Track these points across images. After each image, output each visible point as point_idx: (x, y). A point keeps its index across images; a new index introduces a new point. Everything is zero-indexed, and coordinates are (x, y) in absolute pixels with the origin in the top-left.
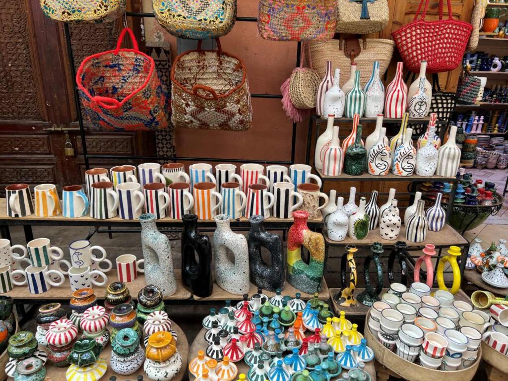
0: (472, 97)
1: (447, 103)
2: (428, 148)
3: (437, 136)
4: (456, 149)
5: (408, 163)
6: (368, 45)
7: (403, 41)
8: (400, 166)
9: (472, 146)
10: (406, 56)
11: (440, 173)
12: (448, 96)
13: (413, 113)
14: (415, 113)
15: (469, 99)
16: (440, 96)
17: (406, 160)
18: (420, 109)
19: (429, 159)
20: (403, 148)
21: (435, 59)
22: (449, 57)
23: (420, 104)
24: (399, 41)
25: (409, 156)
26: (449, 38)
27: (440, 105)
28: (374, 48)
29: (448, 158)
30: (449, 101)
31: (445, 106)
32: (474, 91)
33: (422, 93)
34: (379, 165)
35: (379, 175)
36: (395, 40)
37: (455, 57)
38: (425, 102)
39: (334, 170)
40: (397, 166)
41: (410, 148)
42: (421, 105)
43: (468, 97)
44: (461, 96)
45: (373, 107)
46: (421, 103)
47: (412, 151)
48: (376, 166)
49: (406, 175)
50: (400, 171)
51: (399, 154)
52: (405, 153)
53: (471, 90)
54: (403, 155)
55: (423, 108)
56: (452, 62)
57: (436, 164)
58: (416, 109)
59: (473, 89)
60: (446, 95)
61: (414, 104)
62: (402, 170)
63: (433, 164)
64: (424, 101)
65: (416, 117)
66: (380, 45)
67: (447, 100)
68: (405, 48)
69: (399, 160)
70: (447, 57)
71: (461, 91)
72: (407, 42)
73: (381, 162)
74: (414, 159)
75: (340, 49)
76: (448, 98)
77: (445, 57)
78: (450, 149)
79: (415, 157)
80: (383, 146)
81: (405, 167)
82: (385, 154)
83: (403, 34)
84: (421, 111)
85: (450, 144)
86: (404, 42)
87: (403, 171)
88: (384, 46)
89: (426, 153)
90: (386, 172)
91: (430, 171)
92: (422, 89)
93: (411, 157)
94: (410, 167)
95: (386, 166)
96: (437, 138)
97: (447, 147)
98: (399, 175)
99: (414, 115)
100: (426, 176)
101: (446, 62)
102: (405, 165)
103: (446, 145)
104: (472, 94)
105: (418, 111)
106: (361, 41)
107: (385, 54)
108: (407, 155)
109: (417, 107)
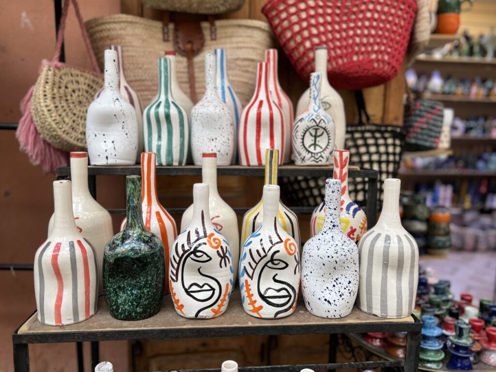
0: (431, 136)
1: (386, 145)
2: (328, 237)
3: (356, 206)
4: (404, 239)
5: (276, 281)
6: (220, 32)
7: (283, 20)
8: (254, 290)
9: (443, 225)
10: (293, 50)
11: (370, 307)
12: (386, 131)
13: (300, 154)
14: (304, 153)
15: (426, 141)
16: (372, 132)
17: (269, 273)
18: (315, 145)
19: (334, 267)
20: (259, 238)
21: (349, 55)
22: (376, 52)
23: (313, 133)
24: (277, 21)
25: (273, 261)
26: (372, 19)
27: (373, 149)
28: (231, 37)
29: (386, 265)
30: (390, 141)
31: (382, 149)
32: (434, 125)
33: (316, 108)
34: (194, 288)
35: (196, 318)
36: (270, 21)
37: (388, 54)
38: (325, 129)
39: (58, 307)
40: (248, 290)
41: (276, 239)
42: (316, 137)
43: (425, 137)
44: (412, 135)
45: (206, 140)
46: (316, 130)
47: (281, 247)
48: (186, 290)
49: (272, 316)
50: (257, 305)
51: (248, 255)
52: (263, 254)
53: (427, 123)
54: (257, 258)
55: (322, 142)
56: (383, 61)
57: (355, 282)
58: (307, 146)
59: (431, 122)
60: (381, 129)
61: (300, 134)
62: (260, 302)
63: (346, 284)
64: (322, 124)
65: (308, 163)
66: (242, 31)
67: (385, 139)
68: (289, 34)
69: (250, 271)
70: (373, 52)
71: (411, 126)
72: (290, 21)
73: (201, 281)
74: (291, 269)
75: (166, 40)
76: (387, 135)
77: (369, 53)
78: (388, 238)
79: (293, 264)
80: (202, 234)
81: (270, 293)
82: (205, 258)
83: (282, 7)
84: (318, 149)
85: (386, 227)
86: (286, 24)
87: (264, 304)
88: (249, 32)
89: (322, 252)
90: (215, 307)
91: (340, 302)
92: (315, 99)
93: (283, 265)
94: (284, 293)
95: (213, 289)
96: (355, 211)
97: (379, 235)
98: (255, 315)
99: (303, 159)
100: (330, 315)
101: (371, 61)
102: (268, 285)
103: (376, 229)
104: (431, 130)
105: (312, 149)
106: (205, 25)
107: (254, 48)
108: (268, 258)
109: (309, 140)
